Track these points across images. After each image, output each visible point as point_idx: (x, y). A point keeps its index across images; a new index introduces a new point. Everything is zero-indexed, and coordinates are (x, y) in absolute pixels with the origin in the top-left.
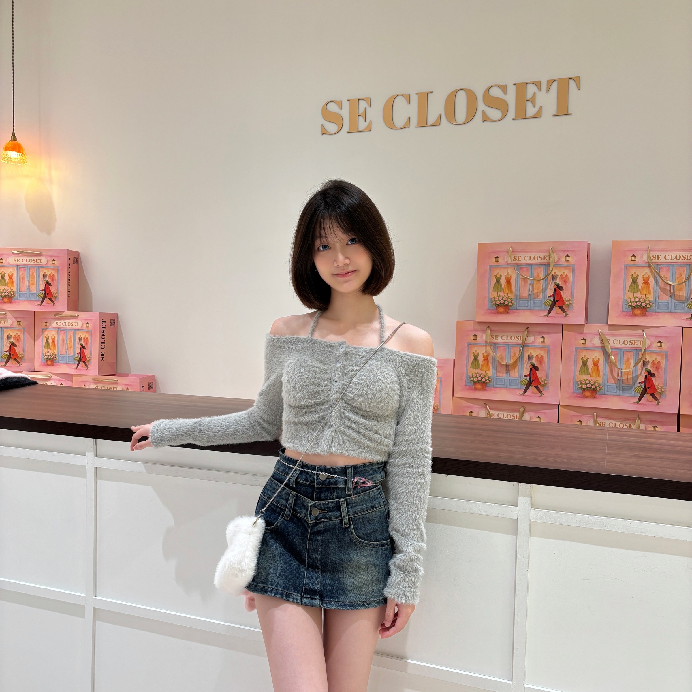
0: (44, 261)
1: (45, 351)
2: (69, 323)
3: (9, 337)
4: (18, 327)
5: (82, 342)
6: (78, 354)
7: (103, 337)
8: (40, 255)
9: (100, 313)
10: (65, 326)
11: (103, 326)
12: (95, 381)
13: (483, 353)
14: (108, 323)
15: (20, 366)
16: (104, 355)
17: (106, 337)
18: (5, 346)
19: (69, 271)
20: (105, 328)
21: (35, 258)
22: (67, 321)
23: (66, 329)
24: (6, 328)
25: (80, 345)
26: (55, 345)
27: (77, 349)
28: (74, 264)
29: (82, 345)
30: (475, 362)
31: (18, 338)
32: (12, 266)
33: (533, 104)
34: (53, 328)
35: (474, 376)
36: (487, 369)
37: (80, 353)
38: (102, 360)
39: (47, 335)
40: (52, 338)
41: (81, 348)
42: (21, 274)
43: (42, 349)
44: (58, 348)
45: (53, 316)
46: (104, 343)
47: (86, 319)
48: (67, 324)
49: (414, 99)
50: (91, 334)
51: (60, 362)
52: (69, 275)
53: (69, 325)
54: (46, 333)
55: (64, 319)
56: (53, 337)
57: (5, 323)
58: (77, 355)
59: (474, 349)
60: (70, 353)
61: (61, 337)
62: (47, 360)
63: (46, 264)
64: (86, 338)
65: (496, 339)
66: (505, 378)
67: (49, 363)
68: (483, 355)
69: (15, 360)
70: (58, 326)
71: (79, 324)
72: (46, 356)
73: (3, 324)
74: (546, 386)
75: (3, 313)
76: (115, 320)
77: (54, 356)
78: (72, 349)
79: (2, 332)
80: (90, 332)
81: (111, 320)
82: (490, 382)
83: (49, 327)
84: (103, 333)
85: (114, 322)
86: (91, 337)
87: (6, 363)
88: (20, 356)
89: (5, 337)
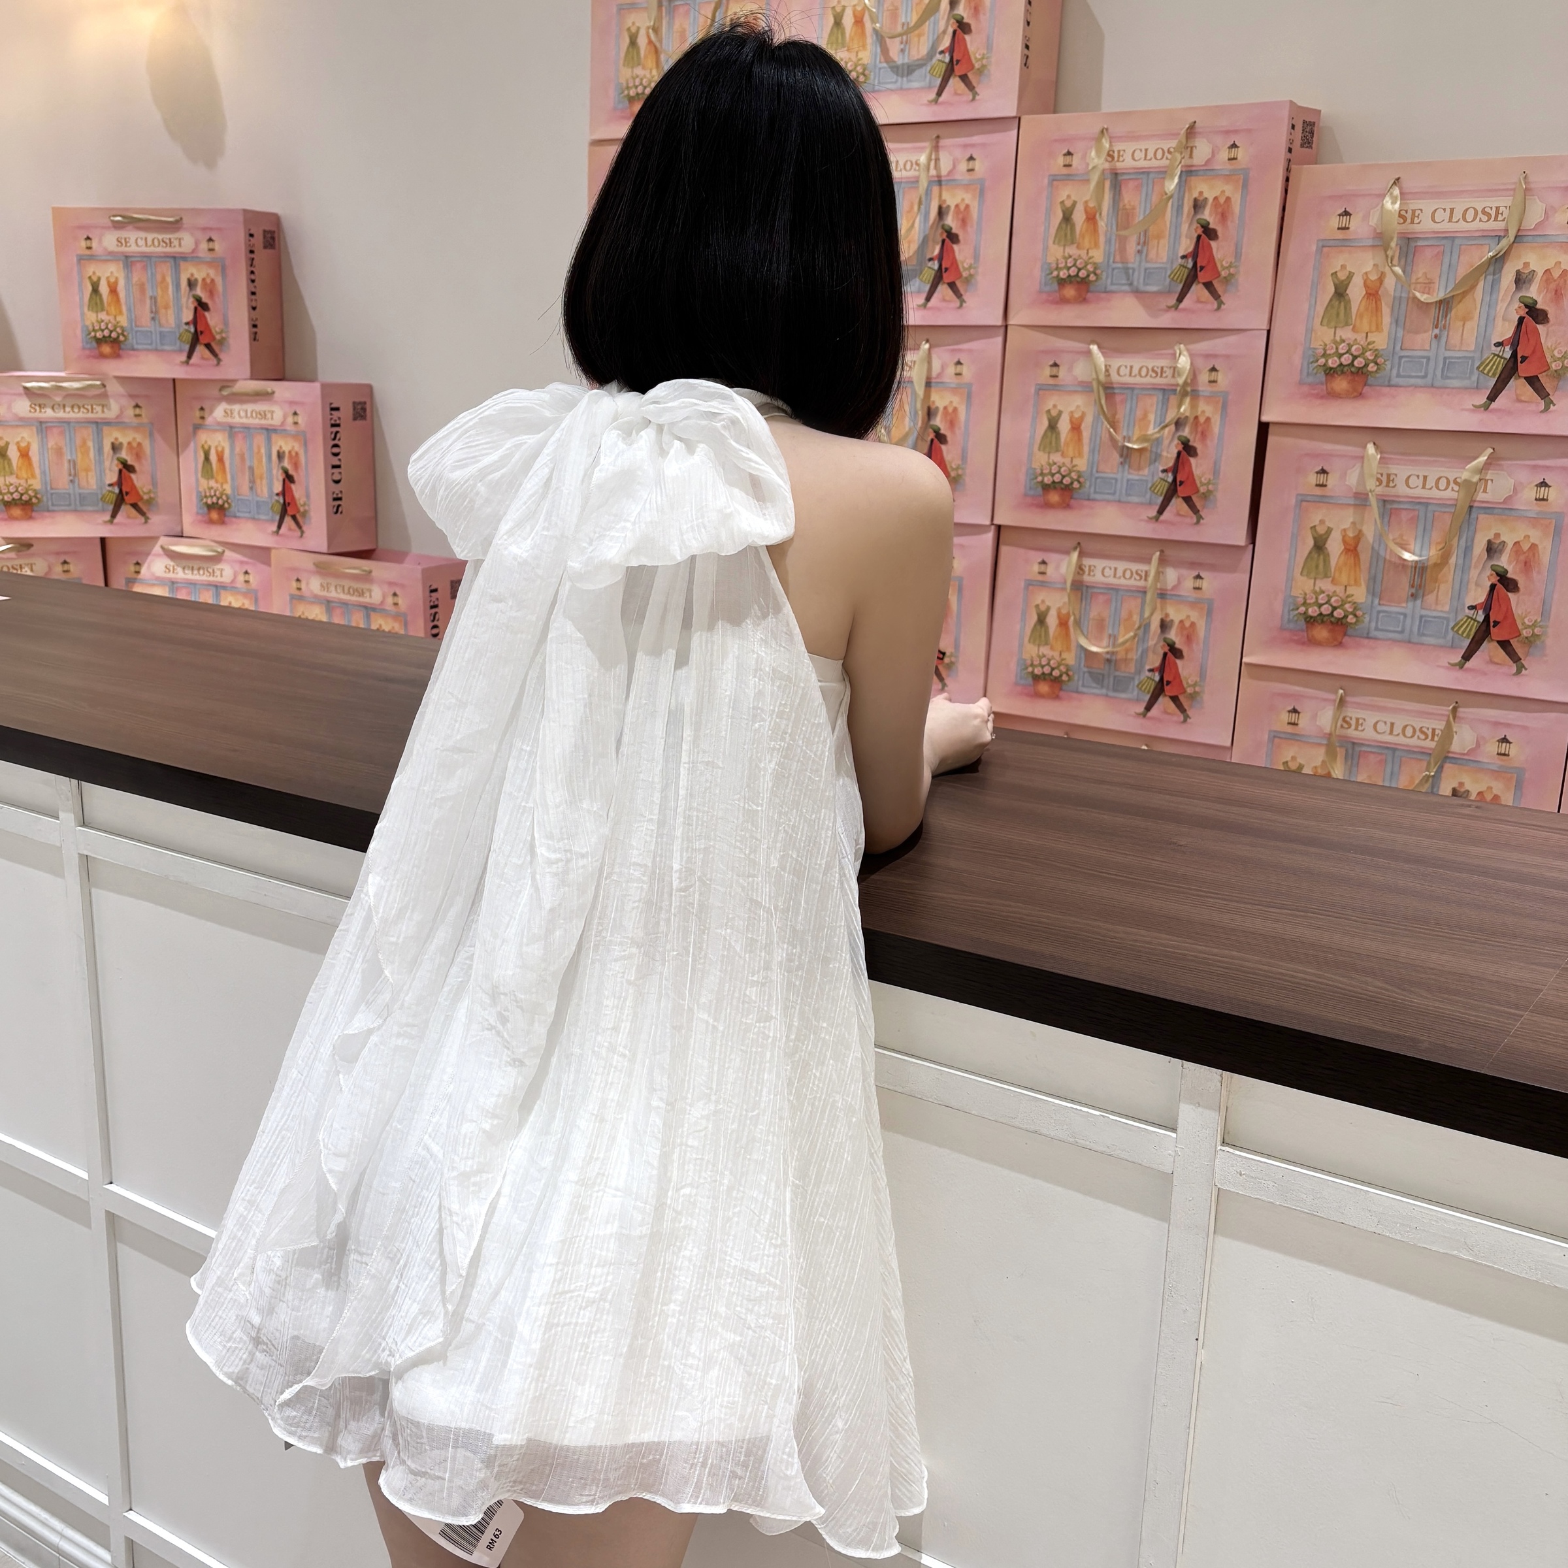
0: (186, 242)
1: (204, 483)
2: (254, 413)
3: (115, 448)
4: (136, 421)
5: (286, 464)
6: (278, 494)
7: (335, 449)
8: (175, 225)
9: (325, 386)
10: (245, 421)
11: (333, 422)
12: (322, 570)
13: (1345, 530)
14: (346, 413)
15: (146, 522)
16: (340, 499)
17: (342, 450)
18: (107, 471)
19: (252, 269)
20: (338, 425)
21: (166, 236)
22: (250, 407)
23: (247, 428)
24: (108, 423)
25: (281, 471)
26: (224, 469)
27: (274, 481)
28: (265, 247)
29: (286, 472)
30: (1316, 556)
31: (138, 452)
32: (112, 257)
34: (219, 424)
35: (1308, 601)
36: (1352, 582)
37: (283, 493)
38: (336, 512)
39: (206, 442)
40: (217, 451)
41: (284, 480)
42: (135, 279)
43: (197, 479)
44: (233, 478)
45: (215, 392)
46: (339, 467)
47: (292, 403)
48: (249, 415)
50: (306, 443)
51: (238, 514)
52: (253, 281)
53: (254, 416)
54: (203, 437)
55: (242, 402)
56: (220, 449)
57: (103, 412)
58: (276, 498)
59: (1316, 517)
60: (259, 491)
61: (237, 450)
62: (210, 507)
63: (194, 251)
64: (294, 454)
66: (1409, 612)
67: (214, 515)
68: (1344, 537)
69: (135, 506)
70: (229, 420)
71: (277, 414)
72: (206, 497)
73: (98, 413)
74: (1538, 642)
75: (98, 383)
76: (365, 403)
77: (224, 497)
78: (264, 482)
79: (99, 433)
80: (302, 437)
81: (354, 403)
82: (1357, 621)
83: (209, 420)
84: (334, 439)
85: (364, 410)
86: (306, 452)
87: (114, 516)
88: (146, 497)
89: (107, 448)
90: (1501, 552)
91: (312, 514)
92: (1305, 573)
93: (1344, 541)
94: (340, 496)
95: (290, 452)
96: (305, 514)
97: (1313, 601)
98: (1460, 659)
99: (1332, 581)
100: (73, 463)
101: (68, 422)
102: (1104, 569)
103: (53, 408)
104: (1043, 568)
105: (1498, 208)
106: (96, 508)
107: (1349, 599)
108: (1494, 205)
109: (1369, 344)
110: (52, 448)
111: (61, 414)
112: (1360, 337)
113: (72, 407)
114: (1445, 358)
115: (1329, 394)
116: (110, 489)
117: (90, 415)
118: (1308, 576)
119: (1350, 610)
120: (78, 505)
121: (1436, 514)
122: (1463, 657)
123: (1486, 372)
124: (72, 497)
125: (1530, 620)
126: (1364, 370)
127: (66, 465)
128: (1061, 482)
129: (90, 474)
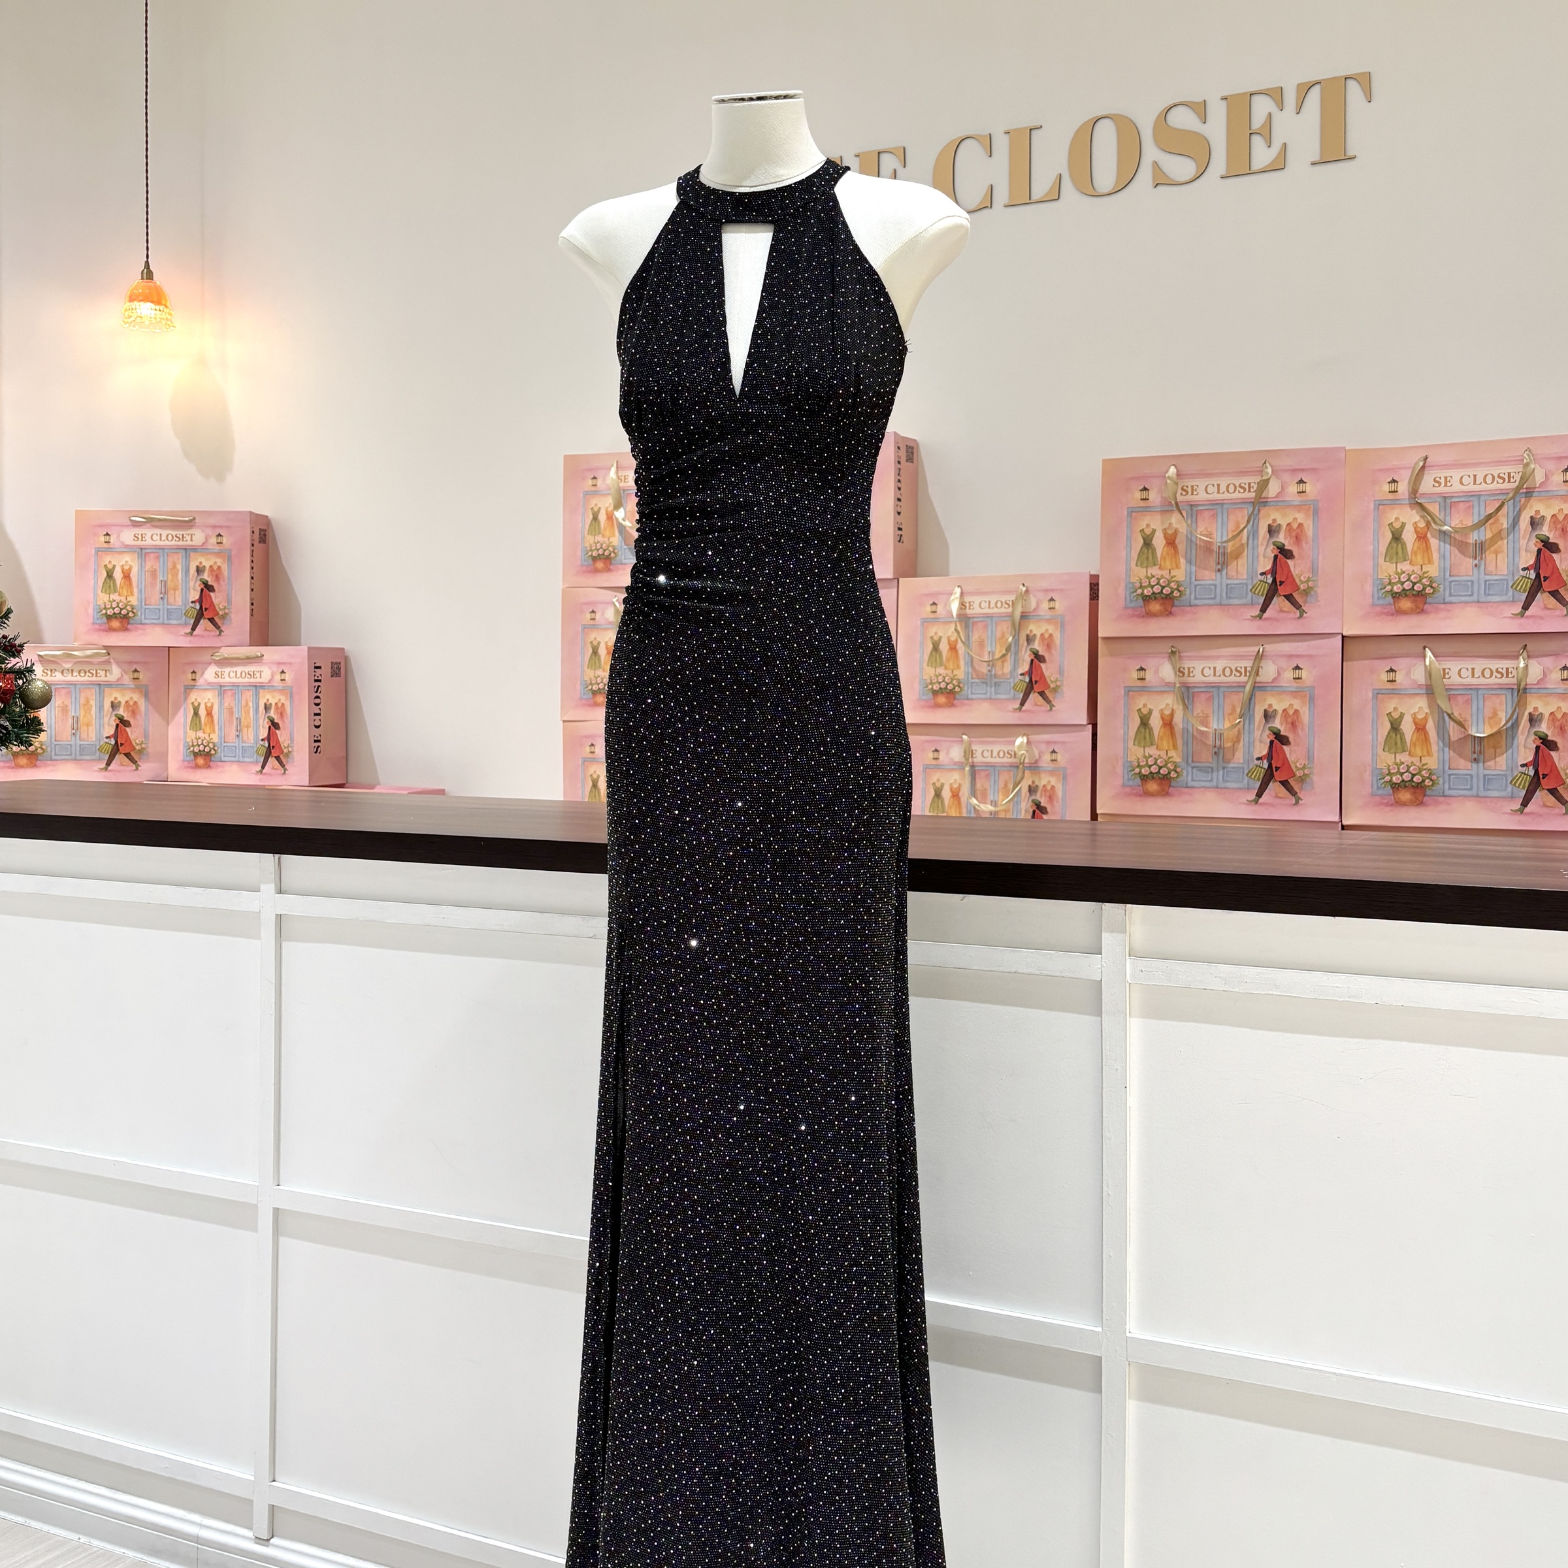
0: (198, 537)
1: (192, 735)
2: (243, 674)
3: (114, 706)
4: (133, 683)
5: (272, 714)
6: (262, 740)
7: (316, 700)
8: (189, 524)
9: (309, 648)
10: (234, 680)
11: (316, 678)
13: (1162, 710)
14: (326, 671)
16: (319, 741)
17: (322, 701)
18: (106, 726)
19: (254, 558)
20: (320, 681)
21: (179, 533)
22: (239, 669)
23: (236, 686)
24: (109, 685)
25: (267, 720)
26: (213, 721)
27: (261, 728)
28: (261, 542)
29: (272, 721)
30: (1143, 730)
31: (133, 709)
32: (129, 549)
33: (1266, 142)
34: (209, 684)
35: (1141, 764)
36: (1171, 748)
37: (269, 738)
38: (316, 752)
39: (196, 699)
40: (206, 706)
41: (270, 727)
43: (185, 733)
44: (220, 729)
45: (208, 657)
46: (319, 714)
47: (279, 664)
48: (239, 675)
49: (1002, 144)
50: (291, 697)
51: (223, 759)
52: (253, 568)
53: (243, 675)
54: (194, 697)
55: (233, 665)
56: (209, 705)
57: (106, 676)
58: (262, 743)
59: (1141, 702)
60: (245, 738)
61: (226, 705)
62: (196, 755)
63: (203, 544)
64: (280, 705)
65: (1189, 676)
67: (201, 761)
68: (1161, 715)
69: (128, 755)
70: (219, 680)
71: (265, 673)
72: (193, 746)
73: (102, 677)
74: (1308, 780)
75: (105, 651)
76: (340, 663)
77: (211, 745)
78: (251, 730)
79: (101, 694)
80: (289, 692)
81: (332, 663)
82: (1178, 775)
83: (200, 682)
84: (316, 692)
85: (339, 669)
86: (292, 702)
87: (108, 764)
88: (137, 748)
89: (107, 705)
90: (1274, 717)
91: (295, 754)
92: (1136, 743)
93: (1163, 719)
94: (319, 738)
95: (276, 704)
96: (287, 755)
97: (1145, 763)
98: (1254, 796)
99: (1157, 748)
100: (76, 719)
101: (74, 684)
102: (983, 752)
103: (62, 672)
104: (936, 755)
105: (1249, 484)
106: (93, 757)
107: (1171, 760)
108: (1247, 482)
109: (1172, 577)
110: (59, 707)
111: (69, 678)
112: (1165, 573)
113: (79, 672)
114: (1227, 585)
115: (1147, 614)
116: (107, 740)
117: (94, 678)
118: (1139, 745)
119: (1172, 768)
120: (78, 756)
121: (1226, 693)
122: (1256, 795)
123: (1257, 592)
124: (73, 747)
125: (1301, 764)
126: (1171, 596)
127: (70, 721)
128: (946, 688)
129: (90, 728)
